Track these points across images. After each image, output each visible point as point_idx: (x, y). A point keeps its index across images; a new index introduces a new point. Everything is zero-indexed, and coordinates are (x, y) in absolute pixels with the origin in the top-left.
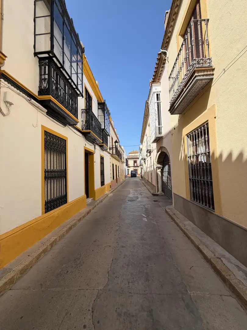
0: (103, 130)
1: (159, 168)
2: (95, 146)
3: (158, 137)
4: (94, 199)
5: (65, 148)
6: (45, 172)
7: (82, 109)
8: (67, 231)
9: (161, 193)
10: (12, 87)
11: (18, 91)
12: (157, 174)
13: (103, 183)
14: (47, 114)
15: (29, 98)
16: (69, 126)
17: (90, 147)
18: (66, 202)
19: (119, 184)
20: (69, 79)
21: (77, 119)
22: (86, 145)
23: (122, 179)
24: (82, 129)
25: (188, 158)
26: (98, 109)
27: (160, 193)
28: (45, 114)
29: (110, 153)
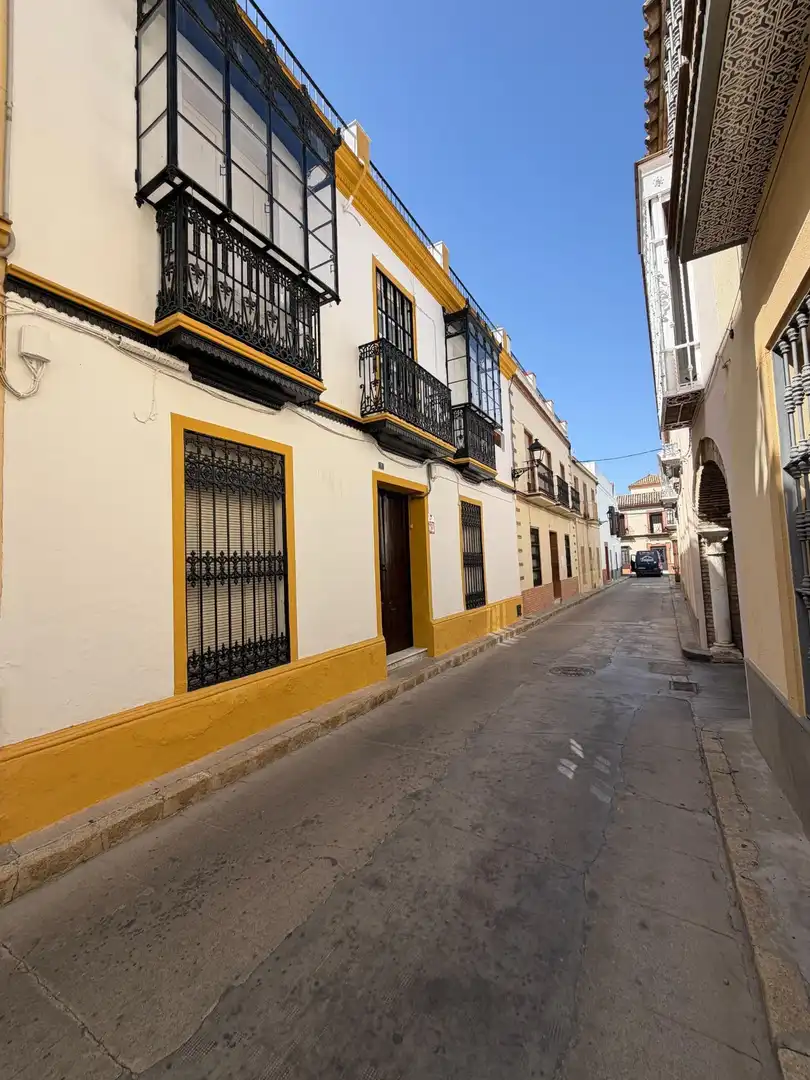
0: (467, 407)
1: (711, 538)
2: (429, 465)
3: (681, 398)
4: (430, 653)
5: (283, 481)
6: (191, 560)
7: (360, 347)
8: (263, 760)
9: (727, 650)
10: (52, 311)
11: (75, 320)
12: (704, 565)
13: (475, 598)
14: (194, 378)
15: (115, 337)
16: (299, 409)
17: (405, 472)
18: (288, 660)
19: (568, 598)
20: (266, 249)
21: (317, 382)
22: (381, 466)
23: (585, 581)
24: (363, 415)
25: (782, 470)
26: (447, 337)
27: (720, 649)
28: (188, 378)
29: (514, 492)
